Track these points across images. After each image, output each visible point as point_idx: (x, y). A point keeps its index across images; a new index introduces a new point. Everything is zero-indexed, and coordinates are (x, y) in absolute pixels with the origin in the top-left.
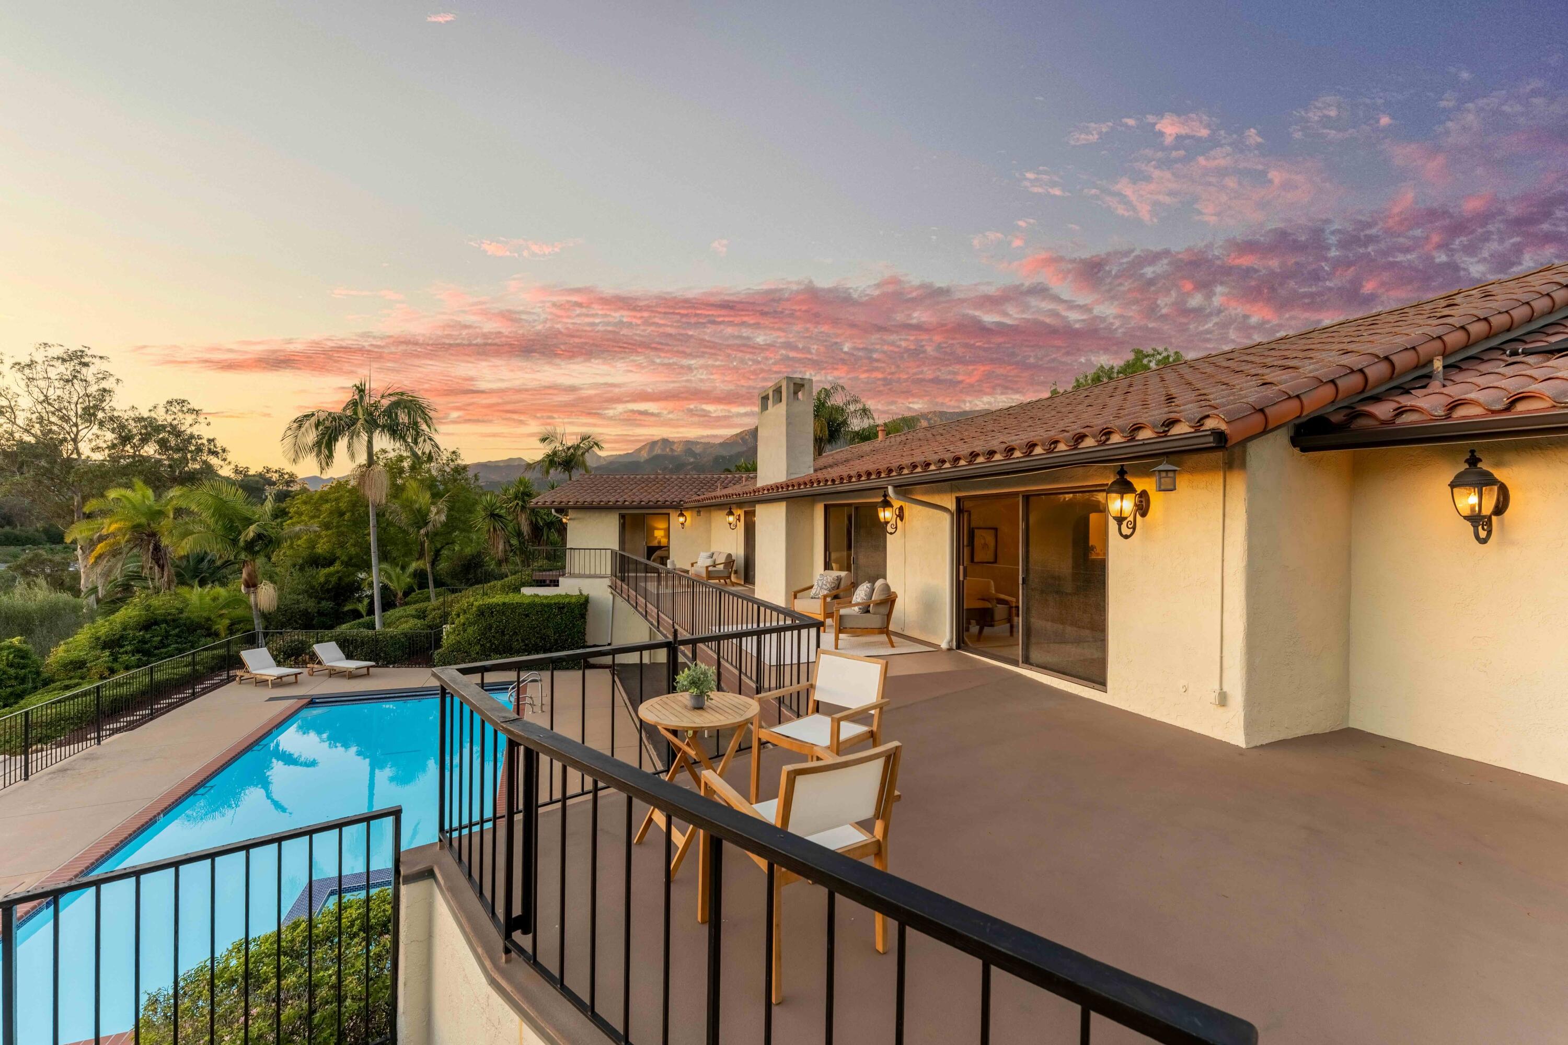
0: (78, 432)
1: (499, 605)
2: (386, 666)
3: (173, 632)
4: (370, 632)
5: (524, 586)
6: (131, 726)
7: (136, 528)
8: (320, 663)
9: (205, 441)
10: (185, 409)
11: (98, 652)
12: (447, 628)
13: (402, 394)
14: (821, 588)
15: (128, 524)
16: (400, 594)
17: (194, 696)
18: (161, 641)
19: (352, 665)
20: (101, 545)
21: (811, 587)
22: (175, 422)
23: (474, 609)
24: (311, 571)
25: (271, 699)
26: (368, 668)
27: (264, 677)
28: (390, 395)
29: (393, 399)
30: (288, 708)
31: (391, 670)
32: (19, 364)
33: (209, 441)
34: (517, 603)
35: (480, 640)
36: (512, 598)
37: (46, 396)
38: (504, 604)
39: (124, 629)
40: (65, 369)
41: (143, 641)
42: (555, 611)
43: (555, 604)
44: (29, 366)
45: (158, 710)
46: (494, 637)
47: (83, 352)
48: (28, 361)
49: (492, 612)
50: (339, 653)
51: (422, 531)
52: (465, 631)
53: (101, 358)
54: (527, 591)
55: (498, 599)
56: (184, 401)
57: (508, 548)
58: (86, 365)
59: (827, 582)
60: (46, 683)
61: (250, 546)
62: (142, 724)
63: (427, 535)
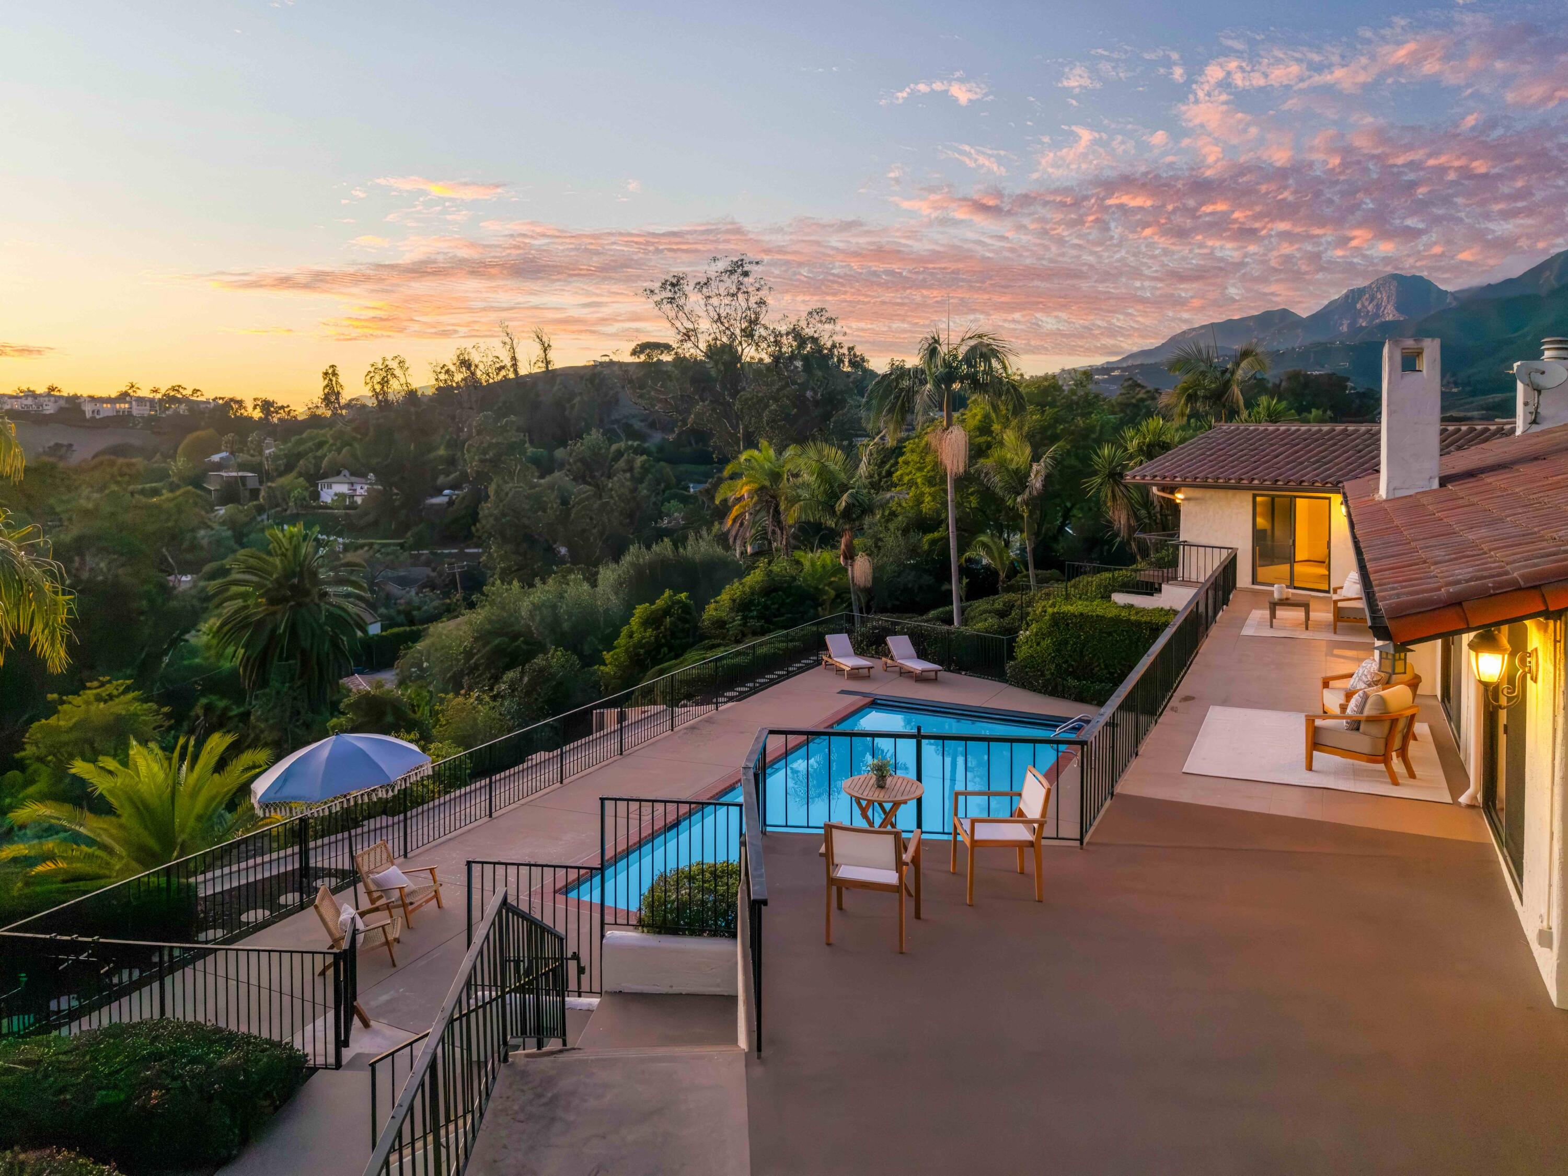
0: (743, 350)
1: (1075, 616)
2: (958, 671)
3: (788, 601)
4: (946, 627)
5: (1115, 591)
6: (741, 697)
7: (762, 488)
8: (892, 658)
9: (845, 351)
10: (823, 319)
11: (733, 615)
12: (1023, 635)
13: (980, 336)
14: (1360, 679)
15: (756, 486)
16: (1002, 575)
17: (789, 675)
18: (778, 610)
19: (919, 666)
20: (737, 507)
21: (1351, 676)
22: (816, 335)
23: (1047, 618)
24: (914, 537)
25: (843, 692)
26: (936, 672)
27: (842, 666)
28: (970, 338)
29: (973, 343)
30: (851, 705)
31: (963, 678)
32: (699, 283)
33: (850, 349)
34: (1097, 616)
35: (1054, 657)
36: (1097, 608)
37: (719, 315)
38: (1082, 614)
39: (753, 594)
40: (730, 283)
41: (766, 607)
42: (1147, 633)
43: (1145, 623)
44: (706, 284)
45: (761, 684)
46: (1071, 656)
47: (742, 260)
48: (705, 280)
49: (1068, 625)
50: (911, 651)
51: (1019, 499)
52: (1038, 644)
53: (757, 263)
54: (1120, 598)
55: (1076, 607)
56: (822, 310)
57: (1133, 522)
58: (746, 274)
59: (1369, 672)
60: (703, 637)
61: (847, 514)
62: (749, 696)
63: (1026, 503)
